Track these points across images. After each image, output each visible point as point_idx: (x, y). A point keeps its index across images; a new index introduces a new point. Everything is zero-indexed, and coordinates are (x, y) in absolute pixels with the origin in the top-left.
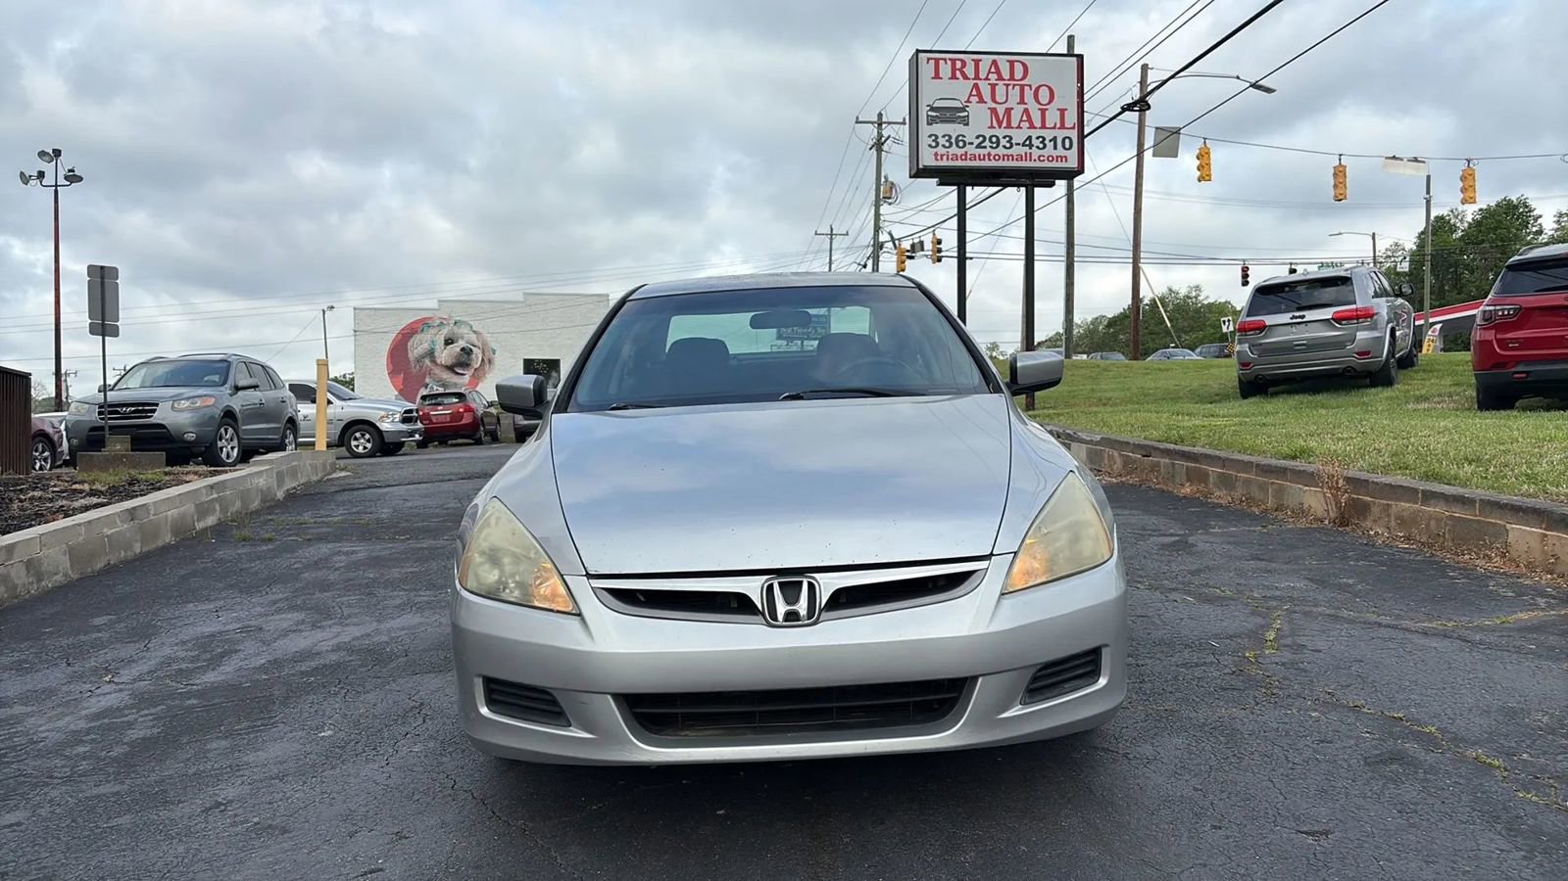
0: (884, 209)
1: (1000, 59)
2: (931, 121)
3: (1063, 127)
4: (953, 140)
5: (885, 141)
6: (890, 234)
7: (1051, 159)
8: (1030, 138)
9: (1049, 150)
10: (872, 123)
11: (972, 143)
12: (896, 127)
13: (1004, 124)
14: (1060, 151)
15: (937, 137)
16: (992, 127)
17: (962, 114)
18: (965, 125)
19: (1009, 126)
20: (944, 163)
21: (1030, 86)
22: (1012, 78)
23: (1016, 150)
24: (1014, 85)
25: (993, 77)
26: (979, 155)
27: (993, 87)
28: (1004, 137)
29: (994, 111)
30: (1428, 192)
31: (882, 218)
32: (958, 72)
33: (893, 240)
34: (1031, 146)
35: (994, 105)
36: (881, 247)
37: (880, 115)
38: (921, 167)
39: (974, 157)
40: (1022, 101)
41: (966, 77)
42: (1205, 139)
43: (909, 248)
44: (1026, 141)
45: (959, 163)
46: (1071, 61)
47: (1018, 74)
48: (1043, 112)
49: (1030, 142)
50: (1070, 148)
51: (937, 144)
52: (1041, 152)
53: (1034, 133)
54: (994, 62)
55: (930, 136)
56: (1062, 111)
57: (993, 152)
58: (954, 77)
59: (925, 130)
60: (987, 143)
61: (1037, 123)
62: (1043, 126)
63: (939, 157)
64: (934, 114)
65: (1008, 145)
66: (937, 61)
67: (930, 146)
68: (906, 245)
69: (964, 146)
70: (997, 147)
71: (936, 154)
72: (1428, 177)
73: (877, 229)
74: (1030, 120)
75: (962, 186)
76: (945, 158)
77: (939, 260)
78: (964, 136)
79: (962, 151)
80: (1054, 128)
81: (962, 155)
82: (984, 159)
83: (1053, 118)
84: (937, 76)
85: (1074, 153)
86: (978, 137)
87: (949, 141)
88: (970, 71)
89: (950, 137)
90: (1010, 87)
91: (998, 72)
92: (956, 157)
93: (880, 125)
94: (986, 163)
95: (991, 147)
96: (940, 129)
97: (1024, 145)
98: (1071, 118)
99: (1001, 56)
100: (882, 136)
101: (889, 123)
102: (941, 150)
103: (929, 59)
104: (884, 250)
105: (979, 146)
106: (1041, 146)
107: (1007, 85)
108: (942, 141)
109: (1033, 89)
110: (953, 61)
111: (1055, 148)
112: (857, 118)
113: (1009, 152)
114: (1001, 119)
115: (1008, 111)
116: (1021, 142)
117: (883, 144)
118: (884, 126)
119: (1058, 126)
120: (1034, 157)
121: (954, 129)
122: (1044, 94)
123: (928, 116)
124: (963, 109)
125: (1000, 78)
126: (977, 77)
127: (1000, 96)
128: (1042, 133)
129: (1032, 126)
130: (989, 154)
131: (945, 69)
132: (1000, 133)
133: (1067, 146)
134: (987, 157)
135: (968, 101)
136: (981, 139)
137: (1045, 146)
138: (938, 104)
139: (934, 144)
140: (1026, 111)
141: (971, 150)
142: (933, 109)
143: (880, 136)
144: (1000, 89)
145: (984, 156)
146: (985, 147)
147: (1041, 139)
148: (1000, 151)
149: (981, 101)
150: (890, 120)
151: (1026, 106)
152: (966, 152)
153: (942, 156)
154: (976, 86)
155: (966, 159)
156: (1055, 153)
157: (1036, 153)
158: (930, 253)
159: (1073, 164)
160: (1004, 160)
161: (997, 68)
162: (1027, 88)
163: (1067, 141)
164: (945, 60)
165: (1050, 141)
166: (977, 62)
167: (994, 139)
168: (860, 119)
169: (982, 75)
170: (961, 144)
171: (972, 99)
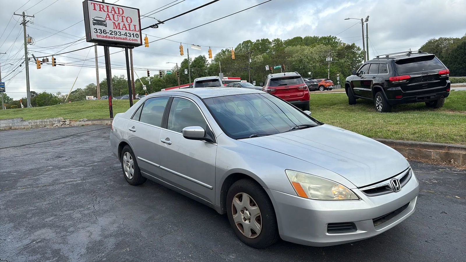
0: (28, 46)
1: (115, 7)
2: (94, 24)
3: (135, 31)
4: (102, 31)
5: (27, 22)
6: (33, 55)
7: (132, 40)
8: (126, 33)
9: (132, 37)
10: (21, 15)
11: (108, 33)
12: (31, 17)
13: (118, 28)
14: (135, 38)
15: (97, 29)
16: (114, 28)
17: (104, 23)
18: (105, 26)
19: (119, 29)
20: (100, 38)
21: (125, 17)
22: (119, 13)
23: (123, 36)
24: (120, 16)
25: (113, 12)
26: (111, 37)
27: (113, 15)
28: (118, 32)
29: (114, 23)
30: (188, 53)
31: (28, 49)
32: (102, 9)
33: (34, 57)
34: (127, 36)
35: (114, 21)
36: (29, 60)
37: (24, 13)
38: (92, 39)
39: (109, 37)
40: (123, 21)
41: (104, 11)
42: (146, 35)
43: (42, 61)
44: (125, 34)
45: (105, 39)
46: (136, 11)
47: (121, 12)
48: (129, 25)
49: (126, 34)
50: (138, 37)
51: (97, 32)
52: (130, 38)
53: (128, 32)
54: (113, 7)
55: (95, 29)
56: (135, 26)
57: (116, 36)
58: (100, 10)
59: (92, 27)
60: (113, 33)
61: (128, 29)
62: (130, 30)
63: (98, 36)
64: (95, 22)
65: (120, 35)
66: (94, 4)
67: (95, 32)
68: (41, 59)
69: (106, 34)
70: (116, 35)
71: (97, 35)
72: (188, 49)
73: (26, 53)
74: (125, 27)
75: (105, 46)
76: (100, 36)
77: (55, 65)
78: (106, 30)
79: (105, 35)
80: (133, 31)
81: (106, 36)
82: (113, 38)
83: (132, 28)
84: (95, 9)
85: (139, 39)
86: (110, 31)
87: (101, 31)
88: (105, 9)
89: (101, 30)
90: (119, 16)
91: (114, 11)
92: (104, 37)
93: (24, 16)
94: (113, 40)
95: (115, 35)
96: (98, 27)
97: (124, 35)
98: (138, 28)
99: (115, 6)
100: (26, 20)
101: (28, 16)
102: (98, 34)
103: (91, 3)
104: (30, 60)
105: (111, 34)
106: (130, 36)
107: (118, 16)
108: (99, 31)
109: (126, 18)
110: (100, 5)
111: (134, 37)
112: (14, 13)
113: (120, 37)
114: (117, 26)
115: (119, 24)
116: (124, 34)
117: (26, 23)
118: (26, 17)
119: (134, 30)
120: (128, 39)
121: (102, 28)
122: (129, 20)
123: (93, 22)
124: (105, 21)
125: (115, 13)
126: (108, 11)
127: (116, 19)
128: (130, 32)
129: (126, 29)
130: (114, 37)
131: (97, 7)
132: (117, 30)
133: (137, 37)
134: (114, 38)
135: (106, 19)
136: (111, 32)
137: (131, 36)
138: (96, 19)
139: (96, 32)
140: (124, 24)
141: (108, 35)
142: (94, 20)
143: (24, 20)
144: (116, 16)
145: (113, 37)
146: (113, 35)
147: (129, 34)
148: (117, 36)
149: (110, 19)
150: (28, 15)
151: (124, 23)
152: (107, 36)
153: (99, 36)
154: (108, 14)
155: (107, 38)
156: (134, 38)
157: (128, 38)
158: (52, 63)
159: (139, 42)
160: (119, 39)
161: (114, 9)
162: (124, 17)
163: (137, 35)
164: (97, 4)
165: (132, 35)
166: (108, 7)
167: (115, 32)
168: (15, 14)
169: (110, 11)
170: (105, 33)
171: (107, 18)
